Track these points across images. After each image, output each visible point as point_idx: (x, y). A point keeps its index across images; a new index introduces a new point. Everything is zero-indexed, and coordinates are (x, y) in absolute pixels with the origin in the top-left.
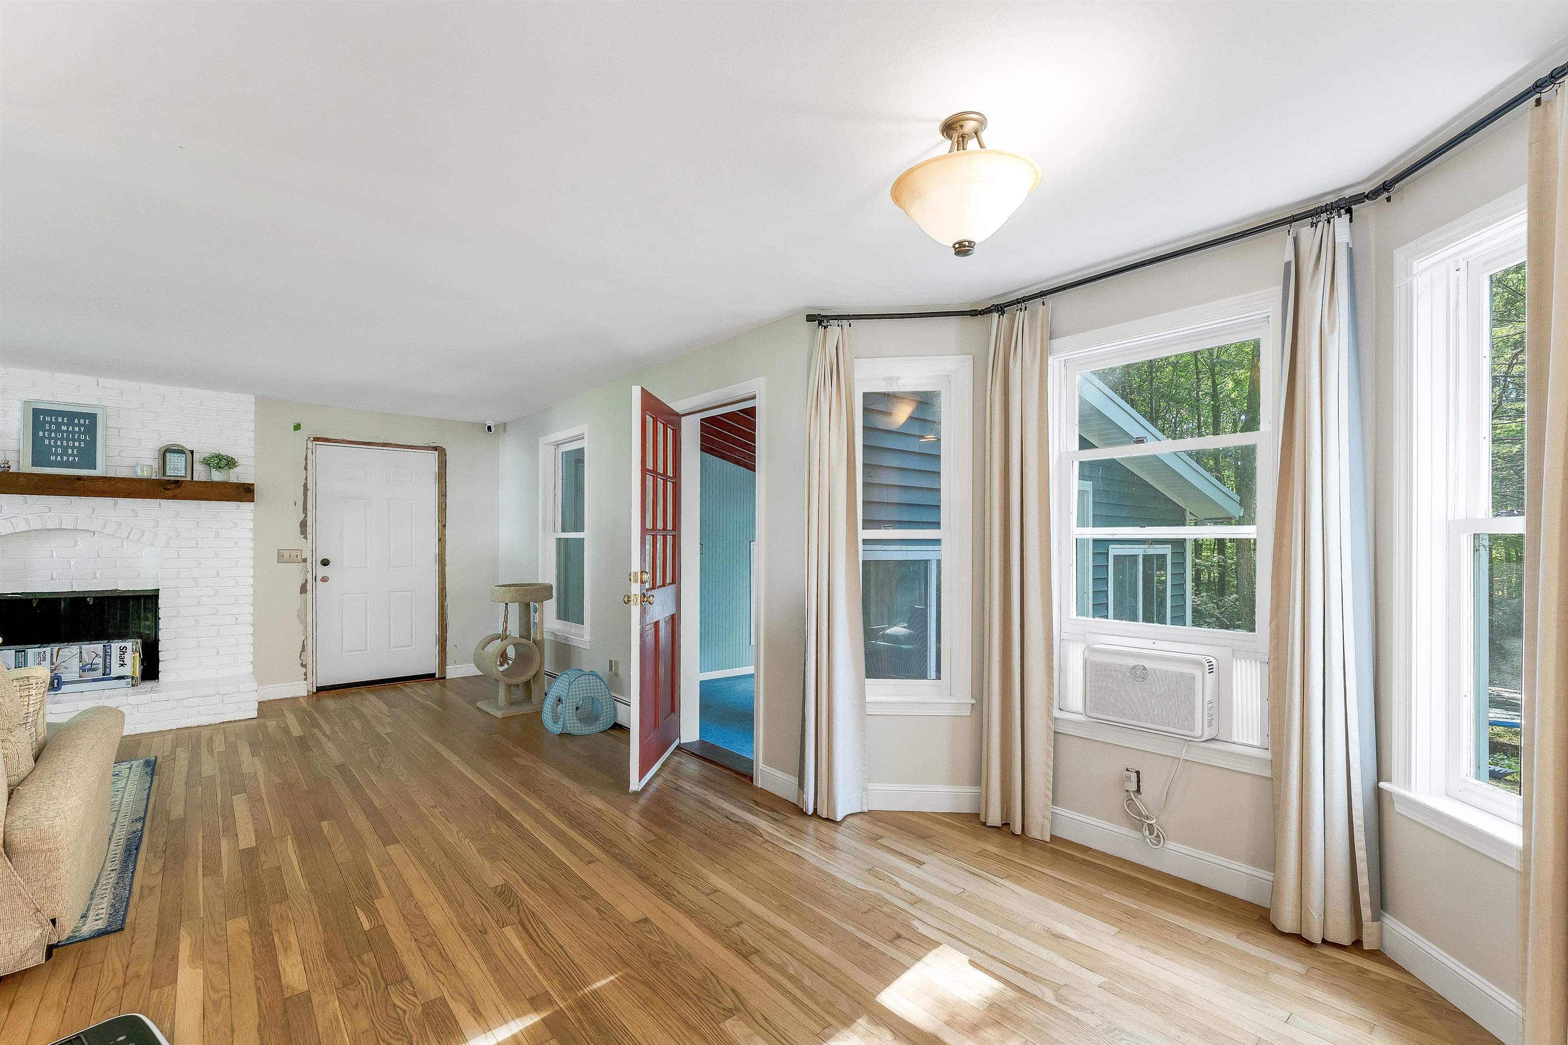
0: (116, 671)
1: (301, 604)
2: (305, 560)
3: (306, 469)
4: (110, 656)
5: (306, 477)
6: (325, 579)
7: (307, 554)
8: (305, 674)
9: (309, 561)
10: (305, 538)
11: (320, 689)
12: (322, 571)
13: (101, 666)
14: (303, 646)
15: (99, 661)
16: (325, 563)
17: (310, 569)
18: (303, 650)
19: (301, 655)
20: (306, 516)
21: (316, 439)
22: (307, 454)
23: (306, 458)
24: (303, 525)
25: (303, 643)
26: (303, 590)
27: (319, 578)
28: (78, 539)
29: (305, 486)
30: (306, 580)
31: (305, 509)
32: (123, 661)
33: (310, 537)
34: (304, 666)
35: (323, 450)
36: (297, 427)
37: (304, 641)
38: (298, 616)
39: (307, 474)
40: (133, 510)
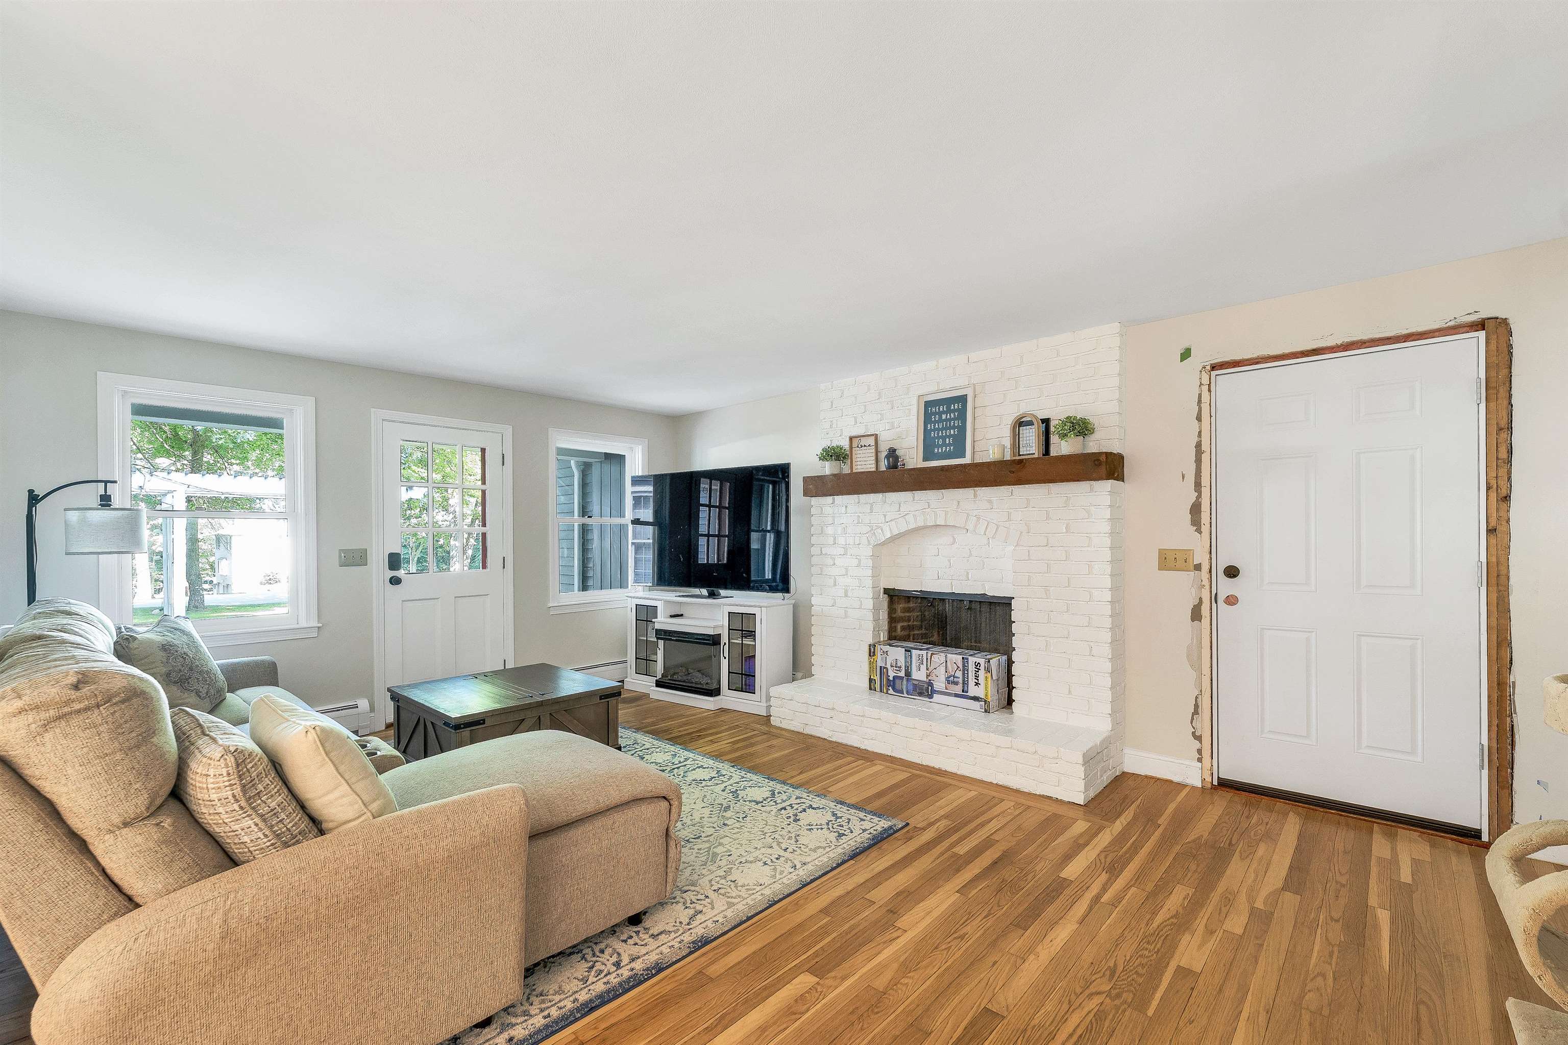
0: (973, 691)
1: (1192, 639)
2: (1198, 567)
3: (1199, 418)
4: (968, 671)
5: (1200, 432)
6: (1231, 601)
7: (1201, 557)
8: (1200, 751)
9: (1205, 568)
10: (1199, 531)
11: (1224, 784)
12: (1226, 587)
13: (960, 680)
14: (1196, 706)
15: (959, 674)
16: (1232, 572)
17: (1206, 582)
18: (1196, 712)
19: (1192, 719)
20: (1199, 496)
21: (1213, 368)
22: (1200, 396)
23: (1200, 401)
24: (1196, 510)
25: (1196, 700)
26: (1196, 615)
27: (1221, 599)
28: (956, 536)
29: (1198, 446)
30: (1201, 599)
31: (1198, 485)
32: (978, 680)
33: (1205, 529)
34: (1199, 738)
35: (1226, 381)
36: (1186, 354)
37: (1197, 698)
38: (1188, 656)
39: (1200, 427)
40: (990, 502)
